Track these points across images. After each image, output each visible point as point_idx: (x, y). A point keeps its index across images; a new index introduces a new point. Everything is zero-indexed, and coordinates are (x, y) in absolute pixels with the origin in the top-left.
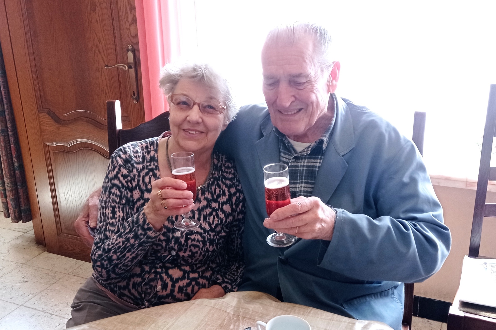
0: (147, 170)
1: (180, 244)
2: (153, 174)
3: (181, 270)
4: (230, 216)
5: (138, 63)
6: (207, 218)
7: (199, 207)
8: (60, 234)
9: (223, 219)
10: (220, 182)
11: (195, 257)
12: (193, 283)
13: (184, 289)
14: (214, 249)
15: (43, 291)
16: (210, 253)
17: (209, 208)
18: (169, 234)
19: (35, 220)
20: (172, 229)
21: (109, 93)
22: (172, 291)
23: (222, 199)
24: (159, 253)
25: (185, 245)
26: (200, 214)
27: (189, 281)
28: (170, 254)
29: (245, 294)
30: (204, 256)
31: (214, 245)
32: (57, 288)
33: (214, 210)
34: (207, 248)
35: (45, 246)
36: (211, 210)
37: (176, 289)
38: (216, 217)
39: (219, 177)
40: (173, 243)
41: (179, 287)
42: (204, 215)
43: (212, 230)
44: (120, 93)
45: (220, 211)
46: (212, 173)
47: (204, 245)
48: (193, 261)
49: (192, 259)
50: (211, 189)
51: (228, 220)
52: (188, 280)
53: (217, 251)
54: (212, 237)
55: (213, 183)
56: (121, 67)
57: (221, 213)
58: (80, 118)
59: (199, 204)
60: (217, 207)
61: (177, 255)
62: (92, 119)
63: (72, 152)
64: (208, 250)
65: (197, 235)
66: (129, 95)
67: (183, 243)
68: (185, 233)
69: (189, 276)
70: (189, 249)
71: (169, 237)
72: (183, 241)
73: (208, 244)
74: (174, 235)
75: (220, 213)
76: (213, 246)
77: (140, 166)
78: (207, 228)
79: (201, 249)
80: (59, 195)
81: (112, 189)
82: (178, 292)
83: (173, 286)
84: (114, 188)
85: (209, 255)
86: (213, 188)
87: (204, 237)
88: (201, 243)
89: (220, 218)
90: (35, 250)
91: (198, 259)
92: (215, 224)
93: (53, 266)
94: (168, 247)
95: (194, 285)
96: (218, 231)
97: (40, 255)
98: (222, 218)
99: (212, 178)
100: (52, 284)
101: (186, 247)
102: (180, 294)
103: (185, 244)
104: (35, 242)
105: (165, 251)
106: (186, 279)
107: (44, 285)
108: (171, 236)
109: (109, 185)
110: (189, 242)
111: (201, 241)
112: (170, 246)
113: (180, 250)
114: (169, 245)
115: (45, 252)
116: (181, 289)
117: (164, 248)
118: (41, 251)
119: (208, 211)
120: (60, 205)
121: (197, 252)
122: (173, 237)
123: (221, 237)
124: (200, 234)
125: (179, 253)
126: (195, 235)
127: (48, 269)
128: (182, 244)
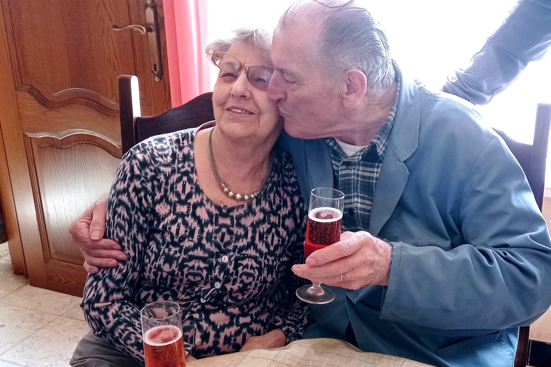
0: (180, 175)
1: (227, 272)
2: (188, 179)
3: (227, 314)
4: (294, 235)
5: (160, 24)
6: (264, 237)
7: (254, 221)
8: (49, 260)
9: (285, 238)
10: (280, 189)
11: (247, 291)
12: (245, 330)
13: (232, 339)
14: (274, 279)
15: (25, 339)
16: (268, 284)
17: (267, 223)
18: (211, 260)
19: (11, 241)
20: (216, 253)
21: (118, 65)
22: (216, 343)
23: (284, 212)
24: (197, 286)
25: (234, 274)
26: (254, 232)
27: (239, 328)
28: (213, 288)
29: (316, 342)
30: (260, 288)
31: (274, 274)
32: (46, 335)
33: (273, 225)
34: (265, 278)
35: (27, 277)
36: (269, 226)
37: (221, 340)
38: (276, 236)
39: (279, 182)
40: (217, 271)
41: (226, 337)
42: (260, 233)
43: (271, 253)
44: (135, 66)
45: (281, 227)
46: (270, 176)
47: (260, 274)
48: (245, 296)
49: (243, 295)
50: (269, 197)
51: (291, 240)
52: (237, 326)
53: (277, 282)
54: (271, 263)
55: (271, 190)
56: (136, 29)
57: (283, 230)
58: (76, 99)
59: (253, 217)
60: (277, 223)
61: (223, 288)
62: (94, 101)
63: (66, 147)
64: (265, 281)
65: (250, 260)
66: (149, 70)
67: (231, 270)
68: (234, 257)
69: (239, 322)
70: (239, 280)
71: (212, 263)
72: (231, 268)
73: (266, 272)
74: (219, 260)
75: (281, 230)
76: (272, 275)
77: (168, 170)
78: (265, 250)
79: (256, 279)
80: (46, 207)
81: (118, 208)
82: (224, 343)
83: (217, 336)
84: (121, 207)
85: (267, 287)
86: (272, 195)
87: (260, 263)
88: (256, 270)
89: (282, 237)
90: (13, 282)
91: (252, 293)
92: (274, 245)
93: (39, 305)
94: (210, 276)
95: (246, 333)
96: (278, 255)
97: (20, 289)
98: (284, 236)
99: (271, 182)
100: (38, 329)
101: (236, 277)
102: (226, 346)
103: (235, 272)
104: (13, 272)
105: (205, 284)
106: (235, 326)
107: (27, 331)
108: (214, 262)
109: (115, 200)
110: (240, 269)
111: (256, 268)
112: (213, 276)
113: (227, 281)
114: (212, 274)
115: (27, 286)
116: (227, 340)
117: (205, 278)
118: (22, 284)
119: (265, 227)
120: (49, 220)
121: (250, 284)
122: (217, 263)
123: (283, 263)
124: (255, 258)
125: (226, 285)
126: (247, 259)
127: (32, 309)
128: (231, 272)
